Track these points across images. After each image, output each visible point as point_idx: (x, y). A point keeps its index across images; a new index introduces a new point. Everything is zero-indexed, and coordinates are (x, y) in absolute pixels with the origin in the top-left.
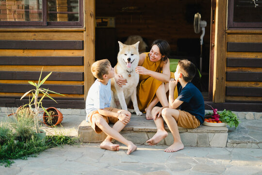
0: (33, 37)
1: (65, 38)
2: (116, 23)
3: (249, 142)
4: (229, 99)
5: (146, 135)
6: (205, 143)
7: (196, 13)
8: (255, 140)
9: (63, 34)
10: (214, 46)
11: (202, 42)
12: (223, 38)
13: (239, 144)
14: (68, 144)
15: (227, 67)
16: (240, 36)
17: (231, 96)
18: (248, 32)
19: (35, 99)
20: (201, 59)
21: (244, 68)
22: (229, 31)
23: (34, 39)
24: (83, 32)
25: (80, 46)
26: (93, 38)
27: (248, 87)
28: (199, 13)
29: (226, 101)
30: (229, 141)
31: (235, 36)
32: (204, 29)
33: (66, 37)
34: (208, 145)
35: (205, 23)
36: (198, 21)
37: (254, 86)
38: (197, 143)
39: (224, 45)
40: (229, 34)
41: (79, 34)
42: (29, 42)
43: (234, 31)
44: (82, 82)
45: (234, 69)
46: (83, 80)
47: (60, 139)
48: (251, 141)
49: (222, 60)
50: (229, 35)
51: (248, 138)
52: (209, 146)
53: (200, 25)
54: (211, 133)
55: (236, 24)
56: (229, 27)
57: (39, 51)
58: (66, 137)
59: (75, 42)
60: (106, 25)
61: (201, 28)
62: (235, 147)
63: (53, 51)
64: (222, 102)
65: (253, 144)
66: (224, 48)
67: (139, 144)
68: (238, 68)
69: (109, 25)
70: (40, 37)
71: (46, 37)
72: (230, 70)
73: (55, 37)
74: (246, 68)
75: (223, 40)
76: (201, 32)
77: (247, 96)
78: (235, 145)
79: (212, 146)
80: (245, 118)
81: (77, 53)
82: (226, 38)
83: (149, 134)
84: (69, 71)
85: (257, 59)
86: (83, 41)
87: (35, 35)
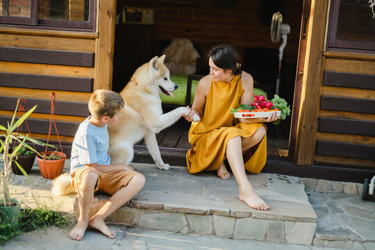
0: (14, 43)
1: (65, 48)
2: (155, 19)
3: (349, 239)
4: (319, 159)
5: (184, 219)
6: (278, 236)
7: (276, 12)
8: (359, 237)
9: (63, 41)
10: (302, 75)
11: (281, 56)
12: (318, 63)
13: (333, 242)
14: (57, 226)
15: (320, 109)
16: (344, 61)
17: (324, 156)
18: (358, 56)
19: (5, 150)
20: (278, 81)
21: (347, 114)
22: (327, 54)
23: (15, 46)
24: (94, 39)
25: (89, 61)
26: (110, 50)
27: (351, 143)
28: (281, 13)
29: (315, 163)
30: (317, 236)
31: (338, 61)
32: (285, 37)
33: (67, 45)
34: (283, 241)
35: (287, 28)
36: (277, 25)
37: (360, 142)
38: (266, 235)
39: (318, 74)
40: (327, 57)
41: (87, 41)
42: (7, 49)
43: (336, 53)
45: (332, 114)
47: (44, 215)
48: (352, 237)
49: (314, 98)
50: (327, 60)
51: (348, 232)
52: (285, 242)
53: (280, 30)
54: (290, 221)
55: (340, 43)
56: (329, 47)
57: (23, 65)
58: (54, 213)
59: (81, 54)
60: (140, 21)
61: (281, 35)
62: (327, 246)
63: (44, 66)
64: (309, 163)
65: (356, 243)
66: (318, 80)
67: (172, 231)
68: (337, 113)
69: (144, 21)
70: (26, 43)
71: (35, 43)
72: (325, 115)
73: (50, 44)
74: (351, 114)
75: (318, 67)
76: (281, 41)
77: (349, 158)
78: (326, 243)
79: (289, 242)
80: (343, 192)
81: (83, 73)
82: (322, 63)
83: (189, 217)
84: (70, 101)
85: (369, 101)
86: (94, 54)
87: (17, 39)
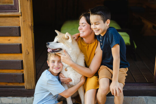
24: (19, 17)
25: (17, 32)
26: (30, 24)
41: (14, 19)
44: (22, 70)
46: (23, 68)
59: (10, 28)
81: (14, 40)
86: (19, 28)
